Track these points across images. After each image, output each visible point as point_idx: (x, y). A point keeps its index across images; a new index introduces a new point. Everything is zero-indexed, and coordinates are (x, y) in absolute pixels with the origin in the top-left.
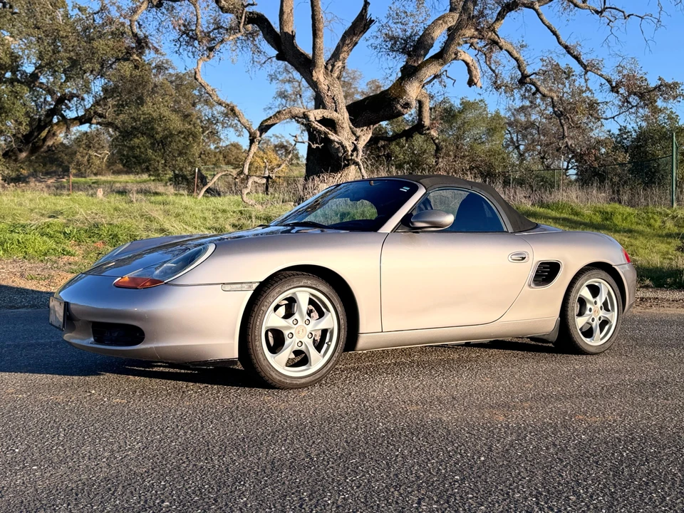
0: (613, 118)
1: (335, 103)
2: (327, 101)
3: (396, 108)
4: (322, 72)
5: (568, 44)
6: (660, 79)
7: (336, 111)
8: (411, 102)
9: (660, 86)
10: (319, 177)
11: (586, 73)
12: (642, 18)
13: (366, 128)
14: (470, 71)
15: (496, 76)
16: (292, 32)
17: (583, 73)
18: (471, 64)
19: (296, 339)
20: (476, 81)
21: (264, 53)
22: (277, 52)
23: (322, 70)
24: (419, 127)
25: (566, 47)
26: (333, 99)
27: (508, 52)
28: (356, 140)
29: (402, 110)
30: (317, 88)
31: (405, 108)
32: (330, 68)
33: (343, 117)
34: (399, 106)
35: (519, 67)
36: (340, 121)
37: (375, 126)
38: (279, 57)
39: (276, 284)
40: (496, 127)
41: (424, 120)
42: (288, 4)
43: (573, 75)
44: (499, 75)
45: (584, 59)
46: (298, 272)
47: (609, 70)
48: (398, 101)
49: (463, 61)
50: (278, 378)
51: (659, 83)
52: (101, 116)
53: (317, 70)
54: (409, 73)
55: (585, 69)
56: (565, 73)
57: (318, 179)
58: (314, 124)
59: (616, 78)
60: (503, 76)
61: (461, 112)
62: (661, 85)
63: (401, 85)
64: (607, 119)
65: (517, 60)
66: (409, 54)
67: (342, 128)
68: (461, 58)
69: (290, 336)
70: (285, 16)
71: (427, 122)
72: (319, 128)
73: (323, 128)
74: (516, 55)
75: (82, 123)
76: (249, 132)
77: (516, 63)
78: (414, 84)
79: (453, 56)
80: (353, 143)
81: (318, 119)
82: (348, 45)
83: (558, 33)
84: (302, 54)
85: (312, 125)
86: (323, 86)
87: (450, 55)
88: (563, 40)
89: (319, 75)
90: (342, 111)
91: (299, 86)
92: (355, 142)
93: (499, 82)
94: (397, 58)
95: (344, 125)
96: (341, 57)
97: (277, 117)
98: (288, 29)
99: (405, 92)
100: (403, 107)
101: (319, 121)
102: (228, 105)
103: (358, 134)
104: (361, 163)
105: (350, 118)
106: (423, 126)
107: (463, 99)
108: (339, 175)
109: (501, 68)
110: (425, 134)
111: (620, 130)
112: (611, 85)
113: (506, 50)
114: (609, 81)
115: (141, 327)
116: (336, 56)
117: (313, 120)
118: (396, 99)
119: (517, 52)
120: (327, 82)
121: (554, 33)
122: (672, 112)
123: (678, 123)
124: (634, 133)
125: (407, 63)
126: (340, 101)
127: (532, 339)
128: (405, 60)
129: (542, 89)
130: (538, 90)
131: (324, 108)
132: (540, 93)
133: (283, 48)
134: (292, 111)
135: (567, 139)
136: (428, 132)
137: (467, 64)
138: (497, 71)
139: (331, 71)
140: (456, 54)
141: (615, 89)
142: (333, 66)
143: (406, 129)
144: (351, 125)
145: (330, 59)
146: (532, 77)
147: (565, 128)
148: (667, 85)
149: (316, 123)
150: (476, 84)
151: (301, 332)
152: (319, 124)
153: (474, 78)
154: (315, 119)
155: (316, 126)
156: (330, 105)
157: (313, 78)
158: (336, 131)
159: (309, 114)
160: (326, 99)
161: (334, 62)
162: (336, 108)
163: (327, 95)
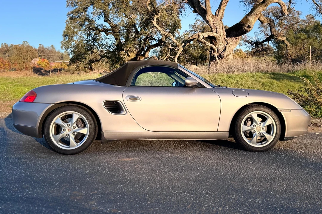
1: (216, 29)
3: (244, 29)
4: (210, 16)
7: (217, 33)
8: (251, 25)
20: (285, 12)
22: (194, 10)
26: (216, 27)
30: (209, 23)
31: (249, 28)
32: (217, 13)
33: (221, 35)
34: (245, 27)
36: (218, 37)
38: (194, 12)
41: (273, 32)
53: (208, 15)
63: (247, 17)
76: (177, 45)
78: (253, 16)
80: (224, 46)
84: (203, 9)
86: (211, 22)
89: (209, 18)
90: (220, 32)
92: (226, 46)
95: (220, 38)
96: (221, 8)
99: (248, 20)
100: (247, 28)
103: (228, 42)
105: (226, 35)
106: (273, 35)
117: (202, 37)
118: (244, 25)
120: (213, 20)
126: (218, 28)
131: (212, 31)
133: (195, 7)
139: (218, 15)
144: (226, 38)
145: (218, 9)
153: (283, 10)
154: (204, 37)
155: (201, 40)
156: (214, 30)
157: (207, 19)
158: (216, 41)
159: (200, 35)
160: (213, 28)
161: (219, 11)
162: (217, 31)
163: (213, 26)
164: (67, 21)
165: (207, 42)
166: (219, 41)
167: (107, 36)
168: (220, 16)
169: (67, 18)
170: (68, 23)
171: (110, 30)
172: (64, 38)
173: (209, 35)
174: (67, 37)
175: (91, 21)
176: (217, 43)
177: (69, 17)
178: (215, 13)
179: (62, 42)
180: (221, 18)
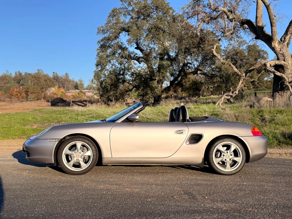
1: (284, 56)
4: (277, 42)
7: (284, 61)
10: (279, 93)
16: (262, 26)
19: (76, 158)
22: (255, 36)
26: (283, 54)
30: (275, 50)
32: (283, 40)
36: (286, 65)
38: (256, 38)
42: (260, 13)
52: (201, 70)
53: (274, 42)
57: (278, 94)
67: (287, 68)
69: (73, 157)
70: (258, 19)
73: (273, 70)
75: (194, 74)
81: (272, 65)
84: (267, 35)
85: (267, 69)
86: (278, 49)
89: (276, 44)
90: (287, 60)
95: (289, 67)
96: (289, 34)
98: (260, 24)
115: (29, 152)
120: (280, 47)
126: (286, 55)
133: (258, 33)
139: (284, 42)
142: (285, 38)
145: (284, 35)
151: (78, 156)
154: (271, 65)
155: (269, 69)
156: (281, 57)
157: (272, 46)
158: (284, 70)
159: (267, 63)
160: (279, 55)
161: (285, 37)
162: (284, 59)
163: (280, 53)
164: (98, 49)
165: (276, 71)
166: (287, 70)
167: (139, 65)
168: (286, 43)
169: (98, 46)
170: (99, 51)
171: (142, 58)
172: (96, 68)
173: (276, 63)
174: (99, 66)
175: (124, 49)
176: (285, 72)
177: (100, 45)
178: (281, 39)
179: (95, 71)
180: (288, 44)
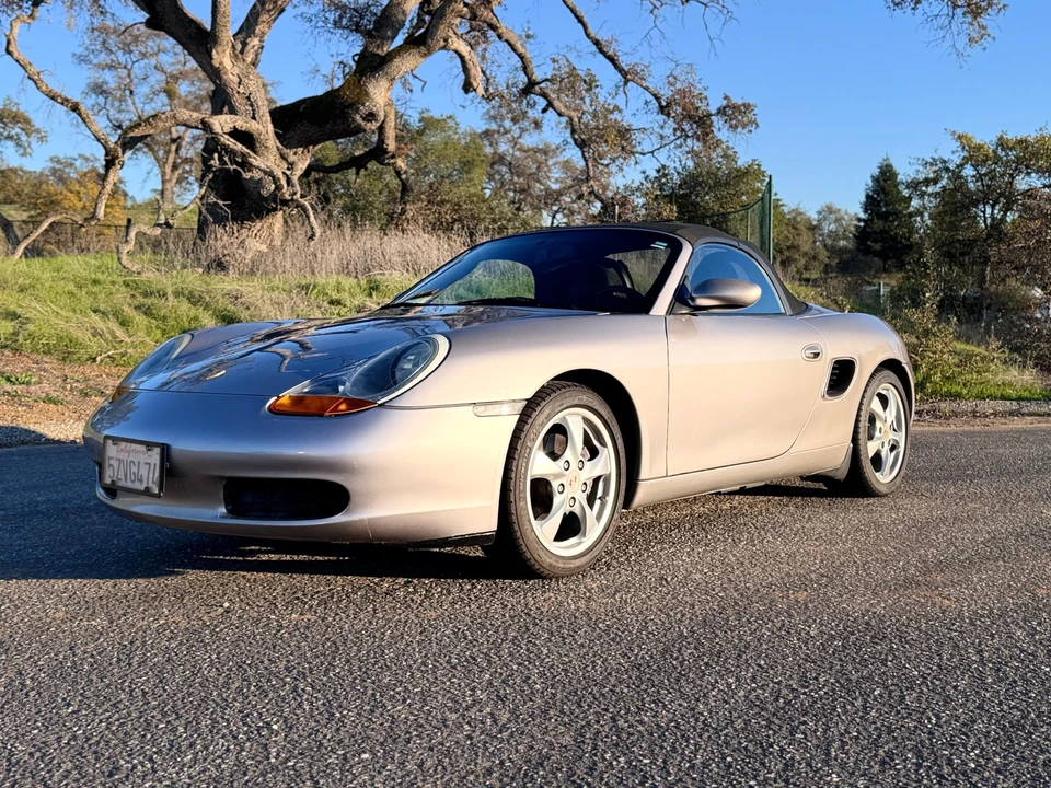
0: (652, 152)
1: (251, 105)
2: (238, 101)
3: (354, 121)
4: (227, 52)
5: (599, 38)
6: (726, 98)
7: (254, 118)
8: (377, 111)
9: (724, 108)
10: (224, 227)
11: (626, 83)
12: (705, 5)
13: (302, 149)
14: (466, 69)
15: (488, 80)
17: (622, 83)
18: (467, 58)
19: (568, 493)
20: (475, 85)
21: (113, 15)
22: (147, 16)
23: (228, 51)
24: (378, 152)
25: (597, 43)
26: (248, 98)
27: (510, 44)
28: (288, 169)
29: (363, 123)
30: (220, 79)
31: (369, 121)
32: (239, 47)
33: (265, 129)
34: (358, 117)
35: (525, 69)
36: (262, 137)
37: (317, 148)
38: (151, 24)
39: (543, 403)
40: (474, 160)
41: (387, 142)
43: (597, 86)
44: (491, 81)
45: (624, 62)
46: (570, 383)
47: (657, 80)
48: (358, 109)
49: (456, 52)
50: (549, 561)
51: (725, 102)
53: (219, 49)
54: (370, 64)
55: (625, 78)
56: (585, 82)
57: (222, 231)
58: (222, 139)
59: (666, 93)
60: (497, 80)
61: (421, 132)
62: (728, 106)
63: (359, 82)
64: (644, 154)
65: (521, 57)
66: (368, 35)
67: (266, 147)
68: (453, 47)
69: (561, 489)
71: (391, 145)
72: (232, 146)
73: (239, 147)
74: (521, 50)
76: (105, 147)
77: (520, 64)
78: (381, 84)
79: (442, 43)
80: (284, 173)
81: (227, 130)
82: (269, 11)
83: (585, 19)
84: (192, 21)
85: (219, 140)
86: (231, 76)
87: (438, 41)
88: (592, 31)
89: (223, 57)
90: (264, 119)
91: (129, 75)
92: (288, 173)
93: (491, 91)
94: (351, 39)
95: (269, 144)
96: (257, 31)
97: (150, 124)
99: (367, 94)
100: (364, 119)
101: (230, 134)
102: (67, 100)
103: (292, 158)
104: (309, 207)
105: (276, 133)
106: (385, 151)
107: (423, 112)
108: (259, 225)
109: (495, 68)
110: (388, 164)
111: (658, 171)
112: (660, 103)
113: (506, 41)
114: (657, 98)
115: (344, 484)
116: (248, 28)
117: (220, 132)
118: (354, 105)
119: (522, 45)
120: (236, 71)
121: (580, 20)
122: (728, 147)
123: (736, 162)
124: (676, 177)
125: (366, 48)
126: (260, 103)
127: (803, 478)
128: (361, 43)
129: (556, 103)
130: (550, 105)
131: (233, 111)
132: (554, 109)
134: (178, 115)
135: (592, 182)
136: (392, 161)
137: (462, 58)
138: (488, 73)
139: (242, 52)
140: (446, 40)
141: (666, 110)
142: (244, 44)
143: (356, 154)
144: (279, 144)
145: (239, 32)
146: (542, 85)
147: (590, 165)
148: (735, 108)
149: (227, 137)
150: (475, 90)
151: (573, 482)
152: (232, 140)
154: (224, 130)
156: (243, 109)
157: (213, 62)
159: (212, 121)
160: (237, 99)
161: (246, 39)
162: (254, 114)
163: (238, 92)
168: (250, 57)
173: (236, 124)
180: (254, 64)
